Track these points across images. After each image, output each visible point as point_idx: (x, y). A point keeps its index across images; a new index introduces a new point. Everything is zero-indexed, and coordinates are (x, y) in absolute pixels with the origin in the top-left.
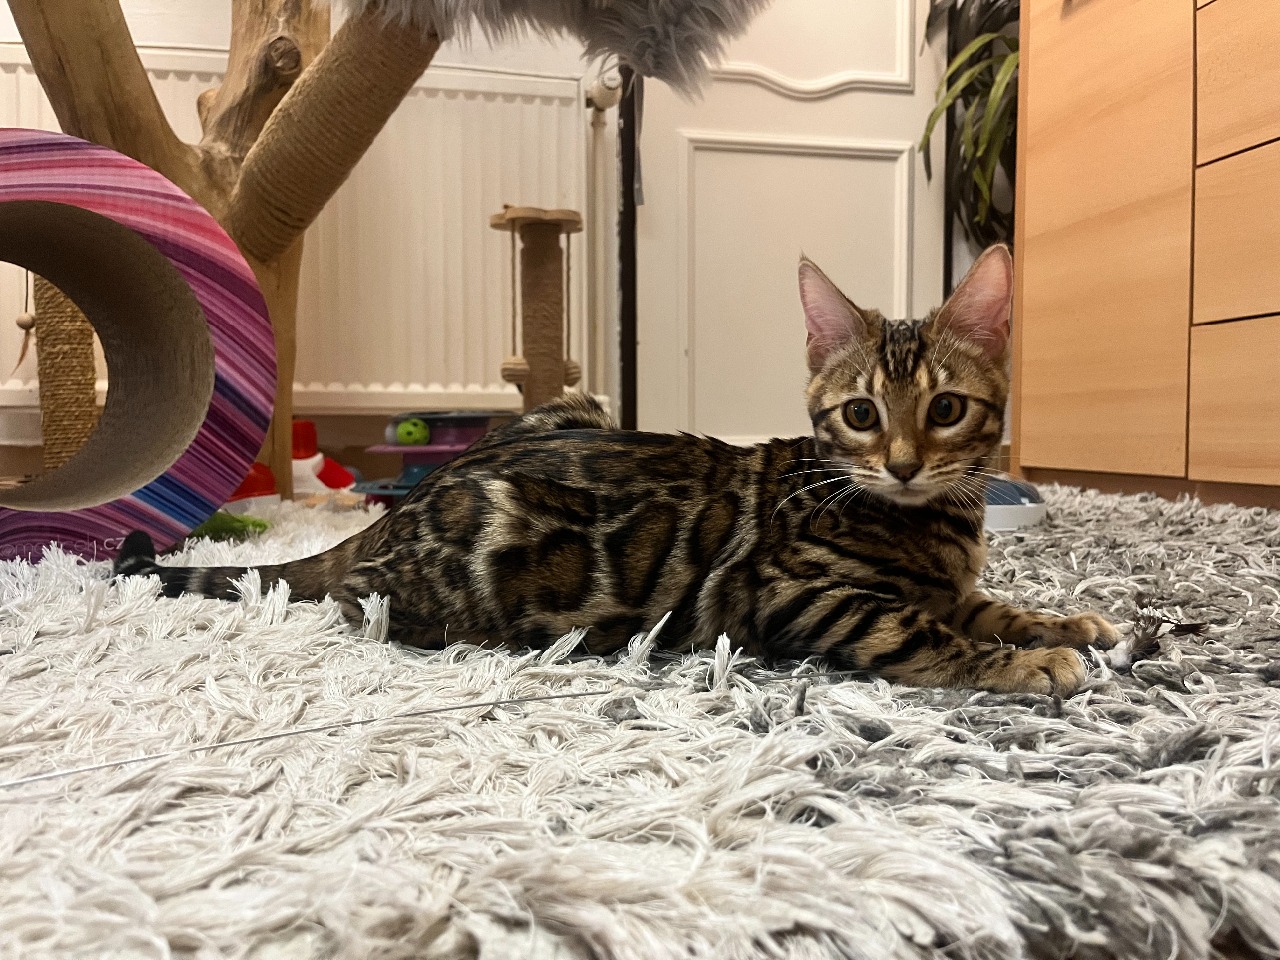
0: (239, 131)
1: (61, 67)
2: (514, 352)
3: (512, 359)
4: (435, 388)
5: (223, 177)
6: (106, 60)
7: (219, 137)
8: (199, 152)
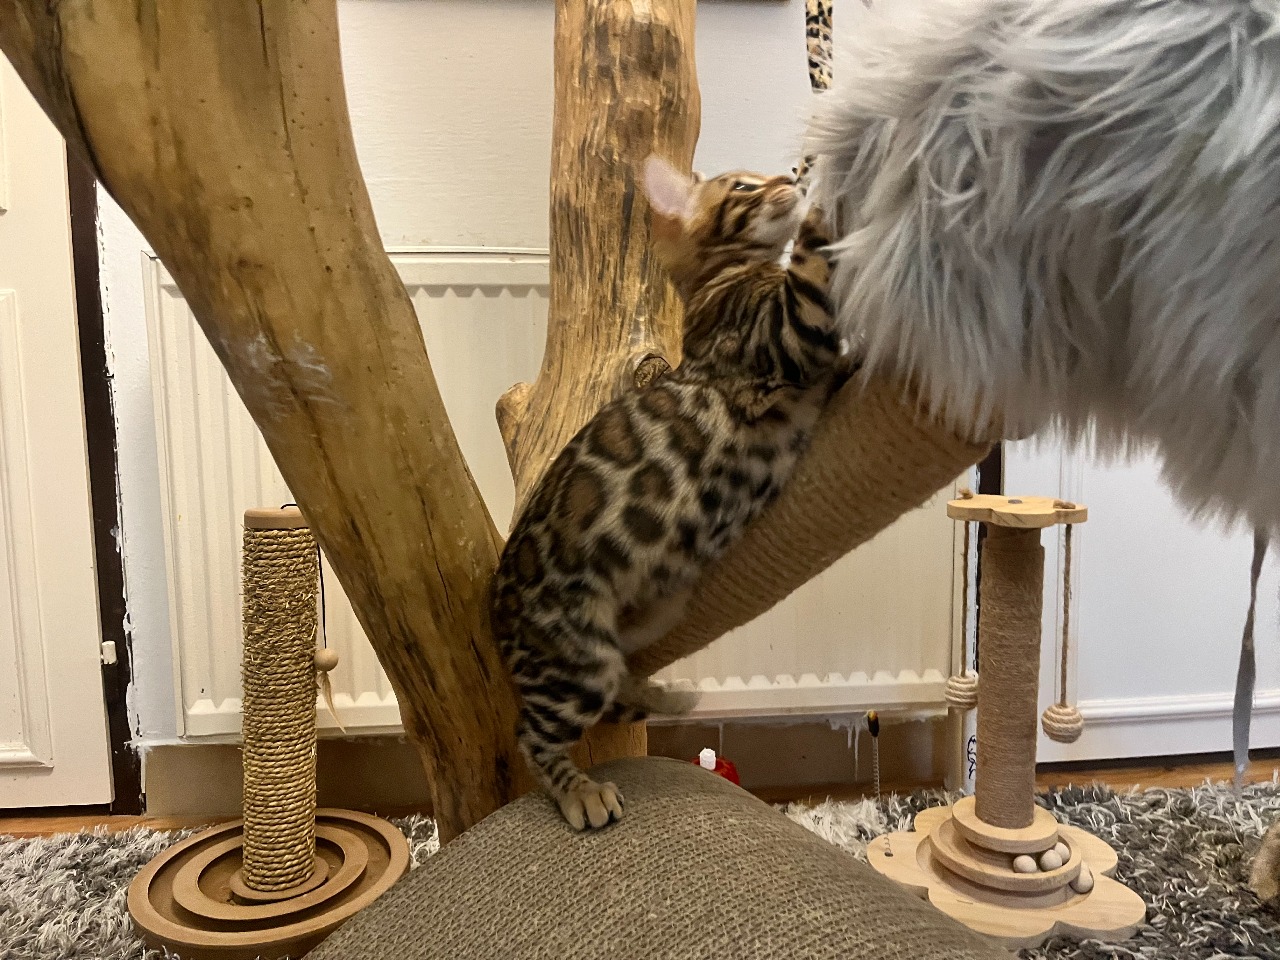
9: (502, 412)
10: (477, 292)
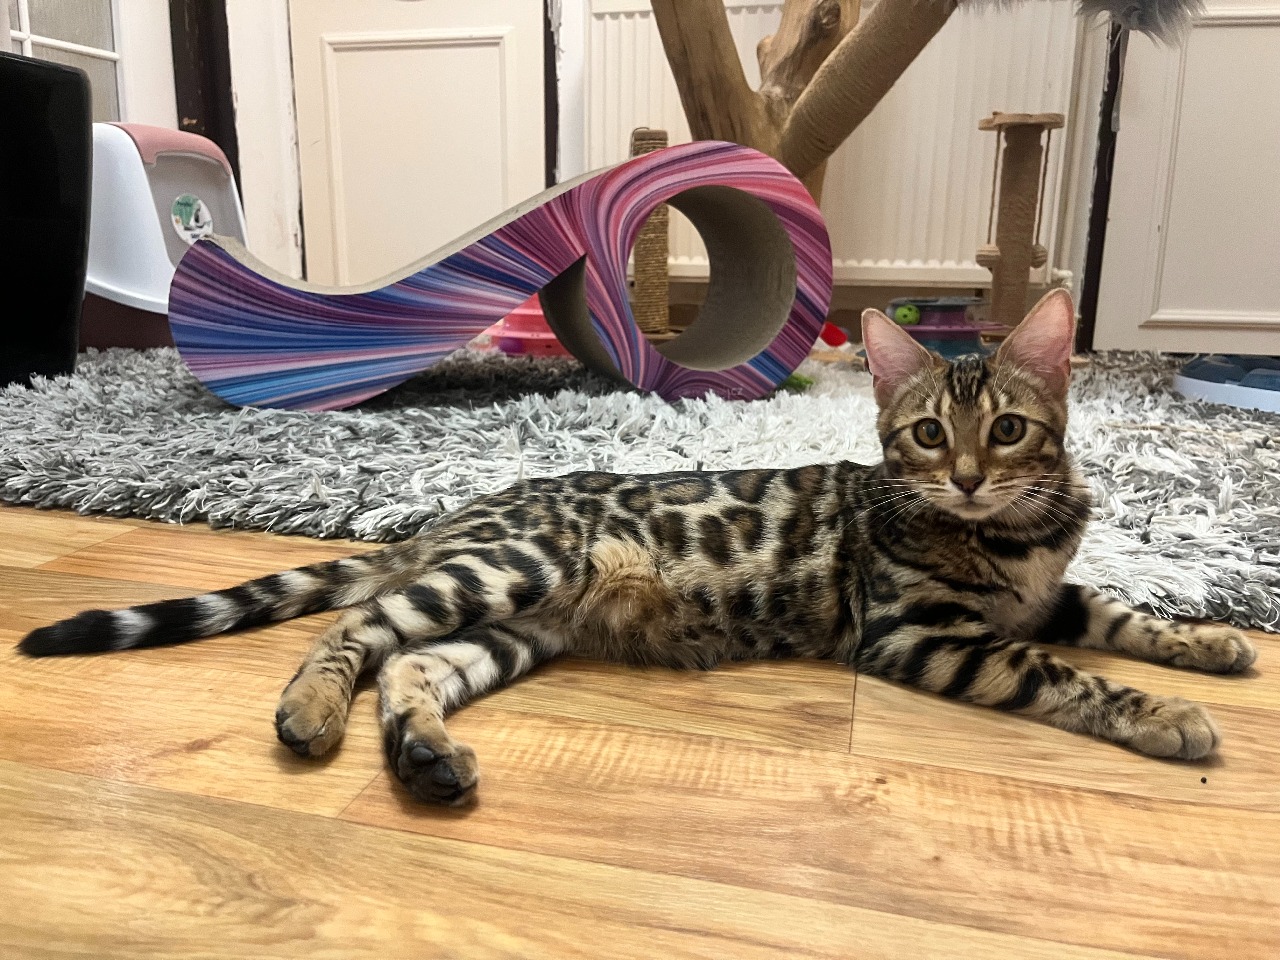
0: (790, 78)
1: (684, 53)
2: (989, 241)
3: (987, 247)
4: (917, 264)
5: (779, 115)
6: (714, 45)
7: (776, 83)
8: (763, 97)
9: (759, 49)
10: (760, 10)
